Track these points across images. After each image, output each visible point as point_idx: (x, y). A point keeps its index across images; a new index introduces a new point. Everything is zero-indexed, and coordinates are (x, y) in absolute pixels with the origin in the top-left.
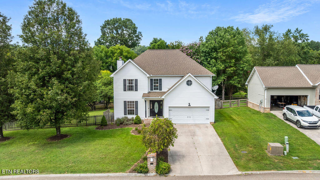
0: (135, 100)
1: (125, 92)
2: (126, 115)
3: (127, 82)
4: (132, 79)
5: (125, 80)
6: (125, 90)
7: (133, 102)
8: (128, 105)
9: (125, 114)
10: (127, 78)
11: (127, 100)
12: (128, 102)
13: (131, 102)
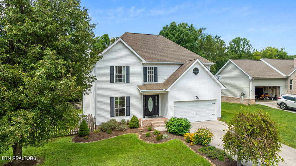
0: (125, 96)
1: (112, 84)
3: (115, 70)
4: (122, 65)
5: (112, 68)
6: (112, 81)
8: (117, 102)
9: (112, 116)
11: (115, 96)
12: (117, 98)
13: (120, 98)
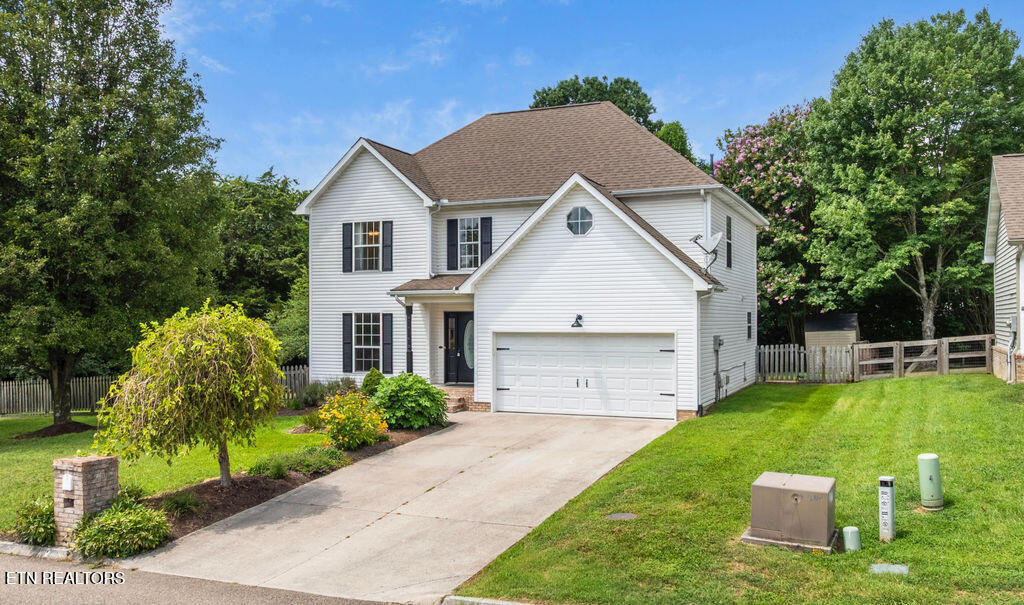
0: (381, 311)
1: (349, 277)
2: (351, 371)
3: (358, 235)
4: (373, 219)
5: (347, 228)
6: (347, 268)
7: (376, 317)
8: (359, 329)
9: (347, 368)
10: (357, 217)
11: (354, 311)
12: (358, 316)
13: (367, 316)
